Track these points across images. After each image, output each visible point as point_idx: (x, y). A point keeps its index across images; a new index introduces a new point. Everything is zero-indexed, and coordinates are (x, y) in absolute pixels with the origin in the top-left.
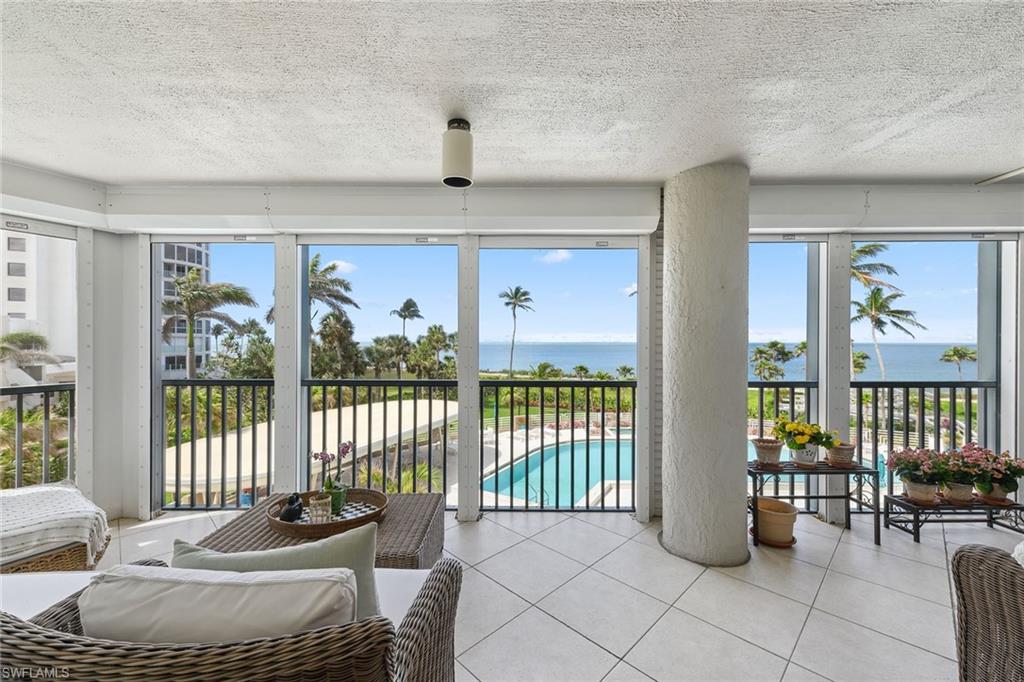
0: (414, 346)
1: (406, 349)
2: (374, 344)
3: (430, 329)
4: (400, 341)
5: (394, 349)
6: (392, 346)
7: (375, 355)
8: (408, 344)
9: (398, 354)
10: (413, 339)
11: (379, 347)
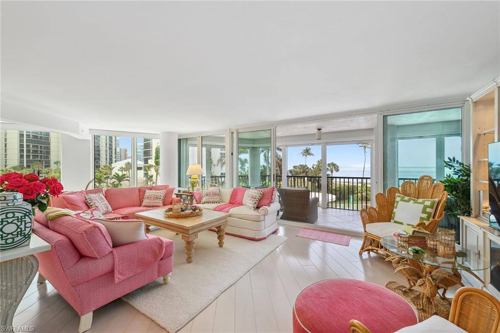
0: (311, 169)
1: (307, 170)
2: (293, 168)
3: (319, 161)
4: (304, 167)
5: (301, 171)
6: (300, 169)
7: (293, 173)
8: (308, 168)
9: (303, 172)
10: (310, 166)
11: (295, 169)
